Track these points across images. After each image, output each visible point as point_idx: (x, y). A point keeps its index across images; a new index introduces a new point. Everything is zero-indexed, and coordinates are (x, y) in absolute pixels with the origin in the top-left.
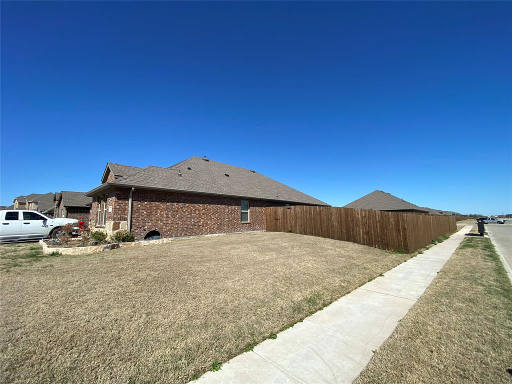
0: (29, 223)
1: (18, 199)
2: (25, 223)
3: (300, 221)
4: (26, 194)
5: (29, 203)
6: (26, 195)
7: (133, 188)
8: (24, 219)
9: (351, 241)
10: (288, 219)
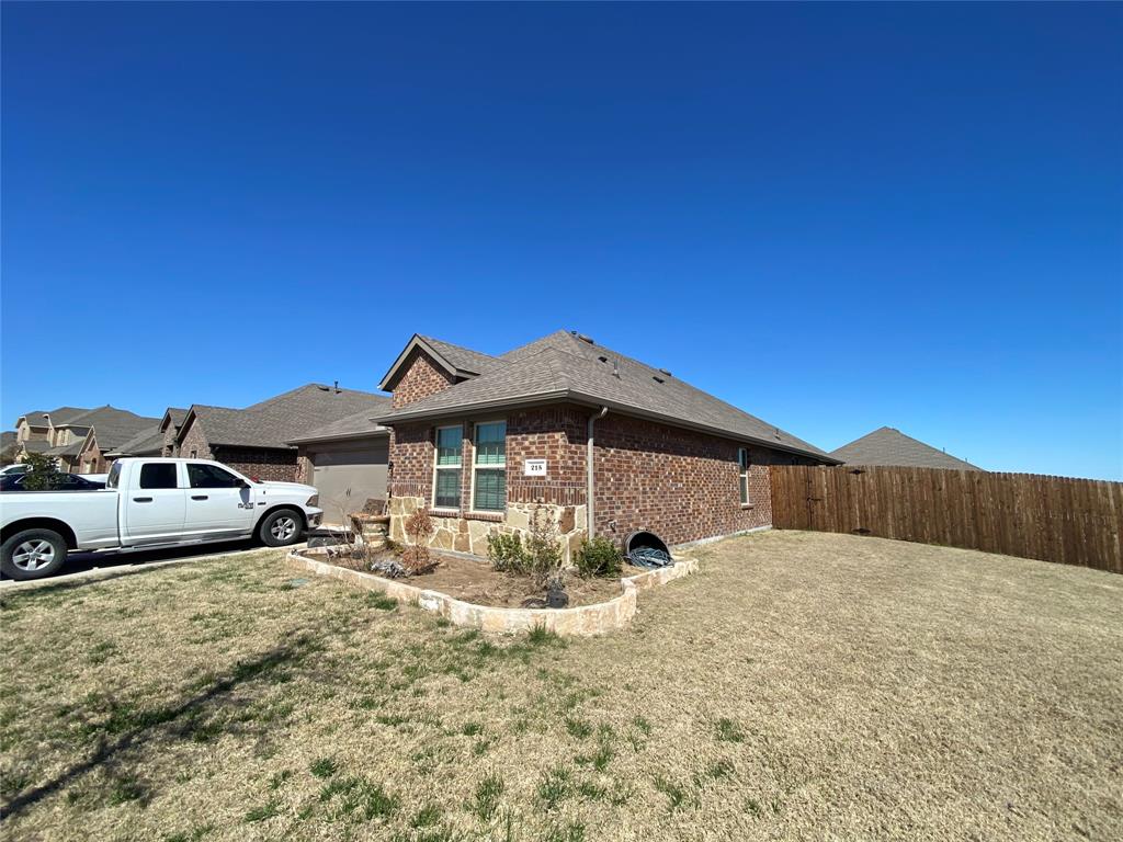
0: (206, 498)
1: (30, 417)
2: (195, 498)
3: (898, 506)
4: (48, 408)
5: (57, 430)
6: (49, 411)
7: (605, 410)
8: (193, 486)
9: (1083, 564)
10: (855, 499)
